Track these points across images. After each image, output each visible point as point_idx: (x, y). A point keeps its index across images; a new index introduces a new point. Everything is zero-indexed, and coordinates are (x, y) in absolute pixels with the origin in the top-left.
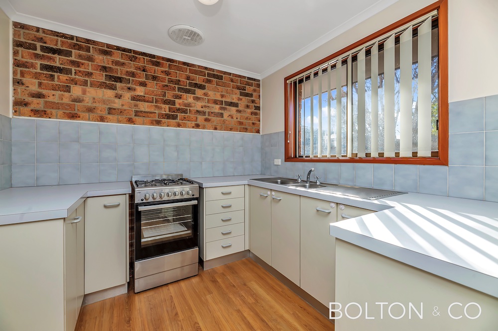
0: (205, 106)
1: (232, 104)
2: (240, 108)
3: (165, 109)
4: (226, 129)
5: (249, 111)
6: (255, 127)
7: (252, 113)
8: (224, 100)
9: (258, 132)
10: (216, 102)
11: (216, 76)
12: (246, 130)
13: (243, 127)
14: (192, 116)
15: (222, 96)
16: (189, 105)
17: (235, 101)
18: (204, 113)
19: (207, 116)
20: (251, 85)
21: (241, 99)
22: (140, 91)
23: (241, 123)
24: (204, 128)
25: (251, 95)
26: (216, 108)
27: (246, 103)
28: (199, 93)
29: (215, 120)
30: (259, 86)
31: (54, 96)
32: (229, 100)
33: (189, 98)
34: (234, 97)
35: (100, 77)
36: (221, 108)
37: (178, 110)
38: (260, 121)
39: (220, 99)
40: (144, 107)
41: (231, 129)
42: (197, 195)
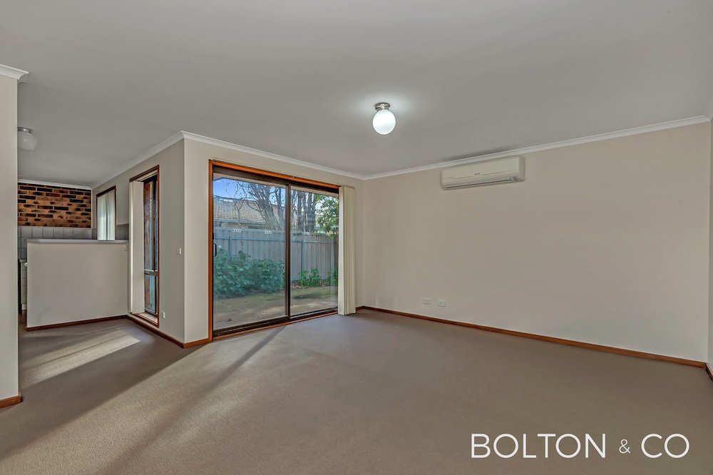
0: (35, 211)
1: (61, 208)
2: (69, 211)
4: (56, 226)
5: (79, 212)
6: (86, 224)
7: (82, 214)
8: (53, 205)
9: (89, 227)
10: (45, 207)
11: (46, 190)
12: (76, 226)
13: (72, 224)
15: (52, 203)
17: (65, 206)
18: (34, 215)
19: (37, 217)
20: (82, 194)
21: (71, 205)
23: (70, 221)
24: (34, 225)
25: (82, 201)
26: (46, 212)
27: (76, 207)
28: (30, 202)
29: (45, 219)
30: (89, 194)
32: (59, 206)
34: (65, 203)
36: (51, 212)
38: (90, 219)
39: (50, 205)
41: (61, 226)
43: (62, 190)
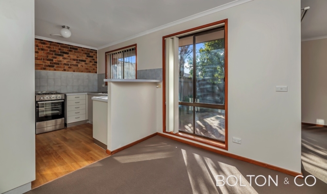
0: (69, 62)
1: (82, 61)
2: (87, 62)
3: (48, 63)
4: (80, 71)
5: (91, 63)
6: (95, 71)
7: (93, 65)
8: (78, 59)
9: (96, 73)
10: (74, 60)
11: (75, 49)
12: (90, 72)
13: (88, 71)
14: (62, 66)
15: (77, 57)
16: (60, 61)
17: (84, 59)
18: (68, 65)
19: (69, 66)
20: (93, 52)
21: (87, 59)
23: (87, 69)
24: (68, 71)
25: (92, 57)
26: (74, 63)
27: (90, 60)
28: (65, 56)
29: (74, 68)
30: (96, 53)
32: (81, 59)
33: (61, 58)
34: (84, 58)
36: (77, 63)
37: (55, 63)
38: (97, 68)
39: (76, 58)
41: (82, 72)
42: (64, 98)
43: (83, 49)
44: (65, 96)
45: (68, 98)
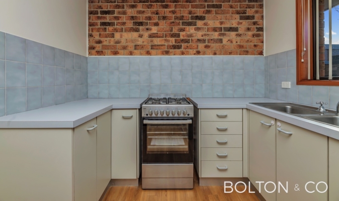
0: (205, 35)
1: (231, 29)
2: (240, 32)
3: (172, 41)
4: (225, 53)
5: (250, 33)
6: (258, 49)
7: (253, 35)
8: (223, 26)
9: (261, 53)
10: (215, 30)
11: (216, 6)
12: (247, 53)
13: (243, 50)
14: (194, 45)
15: (221, 23)
16: (191, 36)
17: (235, 25)
18: (204, 41)
19: (207, 44)
21: (241, 23)
22: (154, 30)
23: (241, 47)
24: (204, 53)
26: (215, 35)
27: (247, 26)
28: (200, 23)
29: (215, 46)
31: (106, 41)
32: (228, 25)
33: (191, 30)
34: (234, 22)
35: (130, 24)
36: (220, 35)
37: (182, 41)
38: (263, 42)
39: (219, 26)
40: (157, 41)
41: (230, 53)
42: (192, 115)
44: (196, 110)
45: (202, 115)
